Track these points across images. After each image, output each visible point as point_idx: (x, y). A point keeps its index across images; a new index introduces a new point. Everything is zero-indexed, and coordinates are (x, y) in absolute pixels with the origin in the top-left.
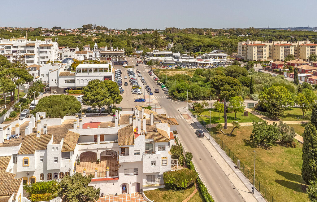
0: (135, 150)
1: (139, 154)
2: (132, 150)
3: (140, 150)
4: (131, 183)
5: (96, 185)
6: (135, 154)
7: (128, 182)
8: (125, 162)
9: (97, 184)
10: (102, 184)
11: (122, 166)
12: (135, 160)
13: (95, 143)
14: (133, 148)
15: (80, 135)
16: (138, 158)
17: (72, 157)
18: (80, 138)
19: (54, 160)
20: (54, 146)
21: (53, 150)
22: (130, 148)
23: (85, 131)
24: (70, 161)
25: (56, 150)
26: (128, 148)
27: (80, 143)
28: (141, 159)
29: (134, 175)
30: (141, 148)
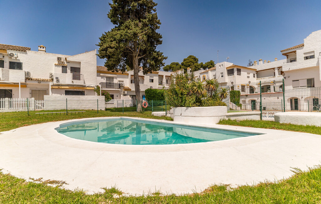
0: (305, 54)
1: (313, 57)
2: (300, 54)
3: (313, 52)
4: (302, 97)
5: (258, 99)
6: (307, 58)
7: (299, 98)
8: (291, 69)
11: (289, 77)
12: (306, 66)
13: (273, 77)
14: (301, 50)
15: (257, 70)
16: (311, 63)
17: (236, 73)
18: (258, 74)
19: (221, 75)
20: (221, 64)
21: (220, 67)
22: (297, 52)
23: (261, 66)
24: (234, 77)
25: (222, 67)
26: (295, 52)
27: (258, 79)
28: (316, 63)
29: (308, 87)
30: (315, 49)
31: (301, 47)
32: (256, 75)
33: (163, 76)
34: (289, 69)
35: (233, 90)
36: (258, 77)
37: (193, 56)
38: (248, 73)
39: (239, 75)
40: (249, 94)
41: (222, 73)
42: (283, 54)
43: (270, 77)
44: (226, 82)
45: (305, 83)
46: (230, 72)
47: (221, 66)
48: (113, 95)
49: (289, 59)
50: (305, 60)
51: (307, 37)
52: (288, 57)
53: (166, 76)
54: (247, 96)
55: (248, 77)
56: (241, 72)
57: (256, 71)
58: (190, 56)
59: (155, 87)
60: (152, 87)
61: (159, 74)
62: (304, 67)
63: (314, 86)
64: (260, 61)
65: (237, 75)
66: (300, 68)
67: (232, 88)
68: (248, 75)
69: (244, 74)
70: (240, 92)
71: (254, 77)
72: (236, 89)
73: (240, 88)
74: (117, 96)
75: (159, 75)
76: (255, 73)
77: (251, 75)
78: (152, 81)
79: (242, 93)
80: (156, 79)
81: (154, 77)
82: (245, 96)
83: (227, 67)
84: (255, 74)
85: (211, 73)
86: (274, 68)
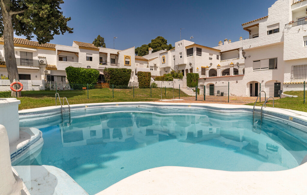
0: (268, 27)
1: (277, 31)
2: (263, 27)
3: (278, 24)
4: (263, 81)
5: (216, 83)
6: (270, 32)
7: (260, 81)
8: (252, 47)
9: (218, 82)
10: (223, 81)
11: (249, 57)
12: (269, 42)
13: (238, 59)
14: (265, 23)
15: (221, 51)
16: (275, 38)
17: (195, 52)
18: (223, 55)
19: (180, 56)
20: (179, 42)
21: (179, 46)
22: (259, 26)
23: (226, 46)
24: (193, 57)
25: (181, 46)
26: (257, 25)
27: (221, 61)
28: (280, 37)
29: (269, 69)
30: (280, 20)
31: (265, 19)
32: (220, 57)
33: (106, 54)
34: (250, 47)
35: (192, 72)
36: (222, 59)
37: (161, 37)
38: (211, 54)
39: (199, 55)
40: (208, 77)
41: (181, 53)
42: (244, 29)
43: (234, 59)
44: (184, 63)
45: (267, 64)
46: (190, 52)
47: (180, 44)
48: (30, 75)
49: (252, 35)
50: (268, 34)
51: (272, 6)
52: (251, 32)
53: (111, 54)
54: (205, 79)
55: (211, 59)
56: (202, 53)
57: (220, 53)
58: (159, 37)
59: (94, 67)
60: (90, 67)
61: (100, 51)
62: (267, 44)
63: (276, 68)
64: (225, 41)
65: (197, 55)
66: (262, 45)
67: (191, 70)
68: (211, 57)
69: (205, 55)
70: (198, 75)
71: (218, 58)
72: (195, 71)
73: (200, 70)
74: (36, 77)
75: (100, 53)
76: (219, 54)
77: (214, 56)
78: (91, 59)
79: (201, 76)
80: (96, 57)
81: (93, 54)
82: (204, 80)
83: (186, 46)
84: (218, 56)
85: (171, 53)
86: (239, 49)
